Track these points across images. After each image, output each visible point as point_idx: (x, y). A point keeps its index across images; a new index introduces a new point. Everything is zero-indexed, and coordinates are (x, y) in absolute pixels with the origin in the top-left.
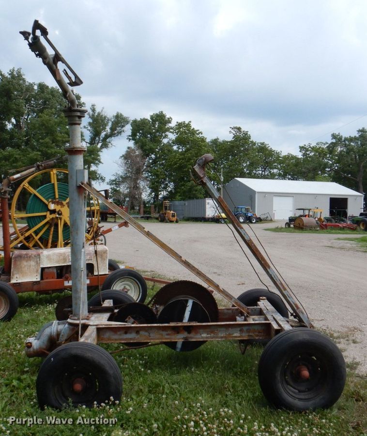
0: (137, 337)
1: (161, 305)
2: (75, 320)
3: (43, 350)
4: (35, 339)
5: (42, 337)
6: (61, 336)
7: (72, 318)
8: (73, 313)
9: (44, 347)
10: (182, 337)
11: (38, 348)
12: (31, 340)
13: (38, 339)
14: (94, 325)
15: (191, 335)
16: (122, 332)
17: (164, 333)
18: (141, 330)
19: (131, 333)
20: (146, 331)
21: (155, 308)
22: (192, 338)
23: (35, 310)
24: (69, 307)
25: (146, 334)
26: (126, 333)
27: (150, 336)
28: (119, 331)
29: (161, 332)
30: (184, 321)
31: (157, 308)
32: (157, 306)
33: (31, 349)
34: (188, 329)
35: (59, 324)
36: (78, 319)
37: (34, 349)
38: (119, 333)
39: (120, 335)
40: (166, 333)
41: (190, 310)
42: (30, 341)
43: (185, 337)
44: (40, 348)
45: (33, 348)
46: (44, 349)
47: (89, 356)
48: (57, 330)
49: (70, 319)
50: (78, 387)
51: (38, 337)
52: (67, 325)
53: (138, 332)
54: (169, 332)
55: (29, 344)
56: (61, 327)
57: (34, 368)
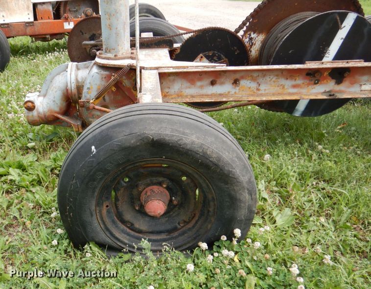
0: (233, 91)
1: (260, 33)
2: (108, 59)
3: (56, 115)
4: (39, 96)
5: (50, 92)
6: (85, 90)
7: (103, 56)
8: (104, 47)
9: (57, 109)
10: (322, 90)
11: (46, 110)
12: (32, 96)
13: (45, 96)
14: (151, 69)
15: (341, 87)
16: (206, 81)
17: (288, 83)
18: (242, 78)
19: (222, 83)
20: (254, 79)
21: (247, 40)
22: (340, 92)
23: (32, 60)
24: (92, 38)
25: (253, 85)
26: (213, 83)
27: (258, 90)
28: (200, 80)
29: (283, 81)
30: (325, 60)
31: (251, 39)
32: (253, 36)
33: (35, 113)
34: (339, 75)
35: (78, 68)
36: (116, 58)
37: (39, 113)
38: (199, 84)
39: (202, 87)
40: (293, 82)
41: (344, 37)
42: (31, 99)
43: (328, 90)
44: (50, 110)
45: (37, 111)
46: (58, 113)
47: (193, 143)
48: (77, 80)
49: (99, 57)
50: (157, 206)
51: (43, 92)
52: (95, 70)
53: (236, 82)
54: (299, 81)
55: (30, 104)
56: (83, 74)
57: (44, 142)
